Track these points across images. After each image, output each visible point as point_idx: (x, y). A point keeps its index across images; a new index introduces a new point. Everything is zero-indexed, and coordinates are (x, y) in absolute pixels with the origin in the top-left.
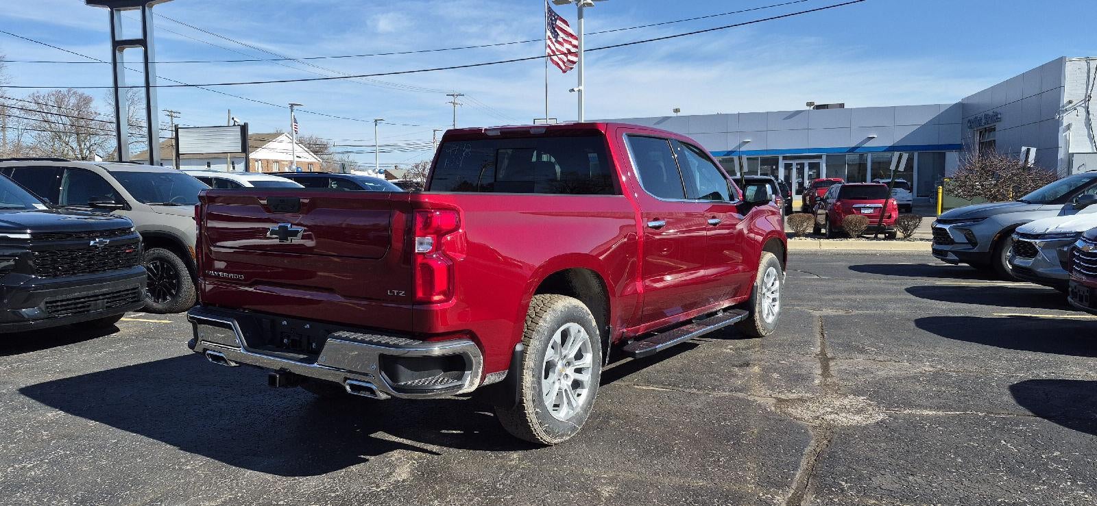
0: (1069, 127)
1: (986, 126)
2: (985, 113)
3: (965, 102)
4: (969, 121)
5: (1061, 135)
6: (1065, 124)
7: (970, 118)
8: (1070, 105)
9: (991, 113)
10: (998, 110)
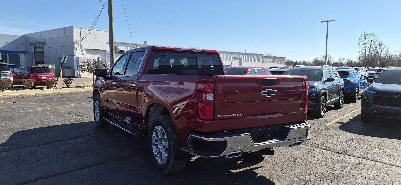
0: (76, 49)
1: (39, 46)
2: (38, 41)
3: (27, 36)
4: (29, 43)
5: (75, 51)
6: (75, 48)
7: (30, 42)
8: (76, 42)
9: (41, 41)
10: (44, 41)
